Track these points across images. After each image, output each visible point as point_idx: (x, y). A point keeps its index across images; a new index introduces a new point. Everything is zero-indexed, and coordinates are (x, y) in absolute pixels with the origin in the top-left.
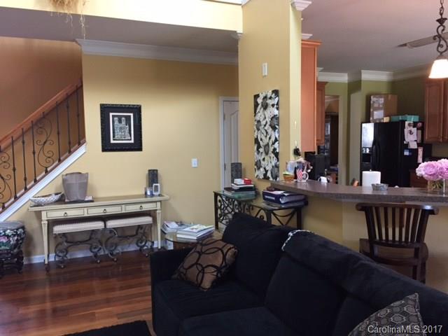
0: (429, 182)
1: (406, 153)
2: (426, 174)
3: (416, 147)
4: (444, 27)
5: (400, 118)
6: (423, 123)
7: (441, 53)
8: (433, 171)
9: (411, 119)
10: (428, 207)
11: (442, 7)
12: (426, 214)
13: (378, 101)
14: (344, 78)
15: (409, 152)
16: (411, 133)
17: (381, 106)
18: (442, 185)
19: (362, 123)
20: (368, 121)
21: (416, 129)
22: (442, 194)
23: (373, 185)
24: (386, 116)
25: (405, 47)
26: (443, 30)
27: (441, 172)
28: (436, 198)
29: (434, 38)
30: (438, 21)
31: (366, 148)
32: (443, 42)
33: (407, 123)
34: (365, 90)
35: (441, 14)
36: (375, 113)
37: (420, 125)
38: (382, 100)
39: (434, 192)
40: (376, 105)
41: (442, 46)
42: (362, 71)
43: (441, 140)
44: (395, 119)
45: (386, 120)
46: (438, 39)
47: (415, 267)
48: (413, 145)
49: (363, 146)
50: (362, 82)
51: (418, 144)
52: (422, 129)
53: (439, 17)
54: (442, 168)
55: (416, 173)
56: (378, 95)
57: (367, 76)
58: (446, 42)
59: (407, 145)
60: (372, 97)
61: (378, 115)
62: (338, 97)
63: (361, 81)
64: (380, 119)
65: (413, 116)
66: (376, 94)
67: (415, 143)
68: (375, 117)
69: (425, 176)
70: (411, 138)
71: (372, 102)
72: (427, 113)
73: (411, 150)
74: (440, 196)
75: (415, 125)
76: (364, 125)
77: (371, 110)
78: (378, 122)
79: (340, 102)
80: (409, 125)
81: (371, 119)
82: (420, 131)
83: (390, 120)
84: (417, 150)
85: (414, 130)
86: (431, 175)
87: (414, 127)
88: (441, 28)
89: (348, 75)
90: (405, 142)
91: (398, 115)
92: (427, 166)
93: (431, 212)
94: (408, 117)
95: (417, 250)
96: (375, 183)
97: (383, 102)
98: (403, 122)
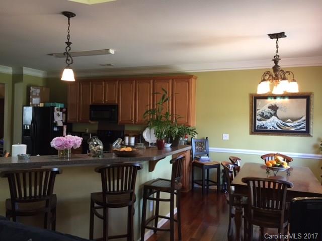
0: (59, 151)
1: (55, 129)
2: (56, 145)
3: (62, 125)
4: (70, 48)
5: (51, 104)
6: (67, 109)
7: (69, 64)
8: (60, 143)
9: (59, 106)
10: (56, 169)
11: (69, 35)
12: (54, 174)
13: (36, 91)
14: (9, 71)
15: (58, 128)
16: (58, 115)
17: (38, 95)
18: (67, 152)
19: (23, 106)
20: (28, 105)
21: (62, 112)
22: (67, 158)
23: (18, 155)
24: (42, 103)
25: (52, 56)
26: (70, 50)
27: (66, 144)
28: (62, 162)
29: (64, 54)
30: (66, 43)
31: (27, 125)
32: (69, 58)
33: (56, 108)
34: (26, 82)
35: (68, 39)
36: (34, 99)
37: (64, 110)
38: (38, 91)
39: (62, 158)
40: (34, 94)
41: (69, 60)
42: (24, 68)
43: (78, 121)
44: (48, 105)
45: (41, 105)
46: (66, 55)
47: (46, 214)
48: (60, 124)
49: (24, 124)
50: (24, 76)
51: (63, 123)
52: (66, 113)
53: (67, 41)
54: (66, 141)
55: (50, 145)
56: (36, 86)
57: (27, 71)
58: (71, 58)
59: (56, 123)
60: (31, 88)
61: (35, 101)
62: (4, 84)
63: (22, 75)
64: (37, 105)
65: (60, 104)
66: (34, 86)
67: (62, 122)
68: (33, 103)
69: (56, 147)
70: (59, 119)
71: (31, 91)
72: (69, 102)
73: (59, 127)
74: (65, 160)
75: (61, 110)
76: (25, 108)
77: (31, 97)
78: (35, 106)
79: (6, 88)
80: (57, 110)
81: (31, 103)
82: (64, 115)
83: (44, 105)
84: (62, 127)
85: (61, 113)
86: (59, 146)
87: (61, 111)
88: (68, 48)
89: (13, 69)
90: (54, 122)
91: (50, 102)
92: (57, 140)
93: (57, 172)
94: (57, 104)
95: (47, 201)
96: (20, 154)
97: (39, 92)
98: (53, 107)
